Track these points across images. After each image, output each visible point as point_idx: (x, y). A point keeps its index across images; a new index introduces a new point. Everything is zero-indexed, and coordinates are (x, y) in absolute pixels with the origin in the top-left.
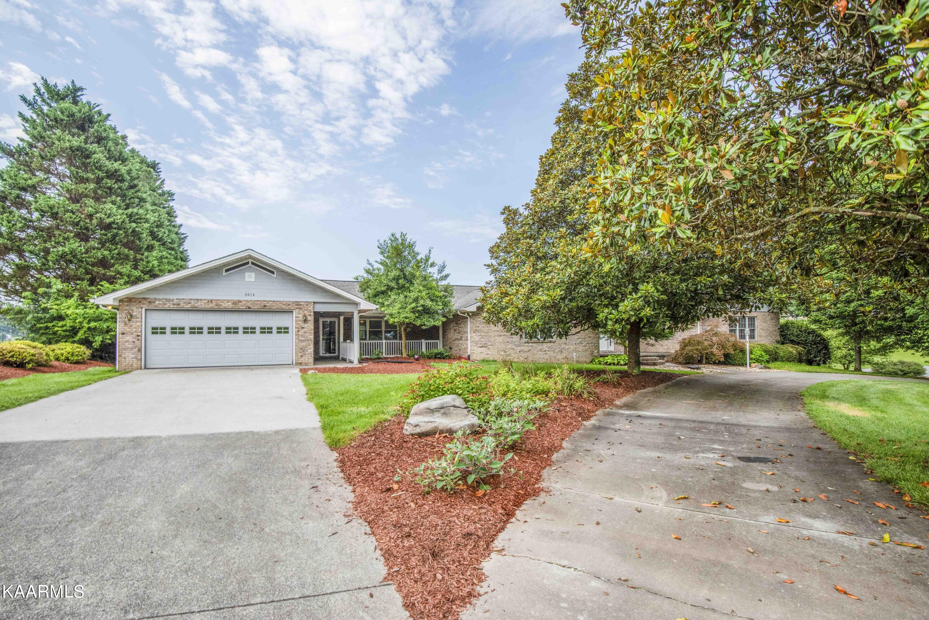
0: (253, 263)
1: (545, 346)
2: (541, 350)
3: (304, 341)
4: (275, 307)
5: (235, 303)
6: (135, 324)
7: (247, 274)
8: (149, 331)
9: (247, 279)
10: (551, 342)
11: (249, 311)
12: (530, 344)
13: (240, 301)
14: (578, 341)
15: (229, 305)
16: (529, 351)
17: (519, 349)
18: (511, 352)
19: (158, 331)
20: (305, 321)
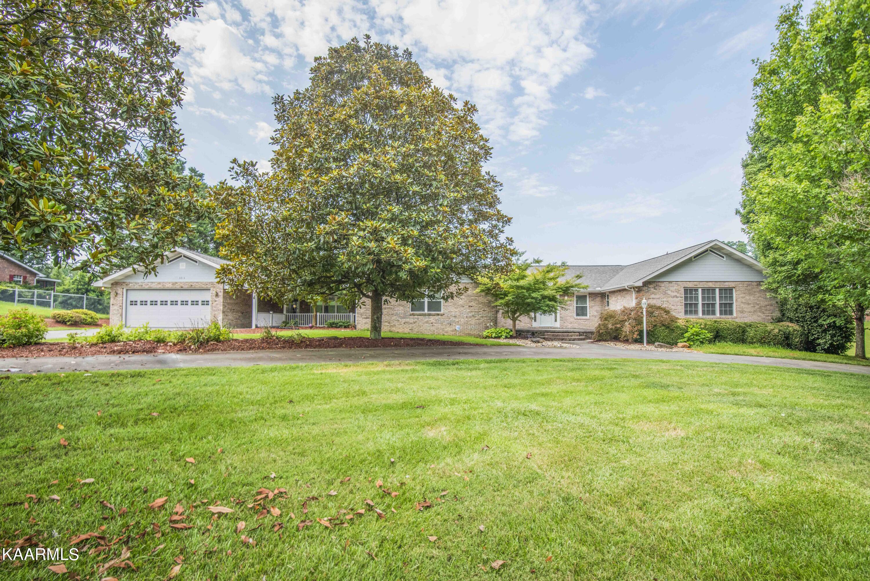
0: (184, 256)
1: (432, 319)
2: (427, 322)
3: (216, 311)
4: (197, 287)
5: (174, 284)
6: (119, 298)
7: (181, 264)
8: (129, 303)
9: (181, 268)
10: (438, 315)
11: (182, 289)
12: (416, 317)
13: (176, 283)
14: (470, 314)
15: (170, 286)
16: (415, 323)
17: (404, 320)
18: (396, 323)
19: (133, 303)
20: (217, 295)
